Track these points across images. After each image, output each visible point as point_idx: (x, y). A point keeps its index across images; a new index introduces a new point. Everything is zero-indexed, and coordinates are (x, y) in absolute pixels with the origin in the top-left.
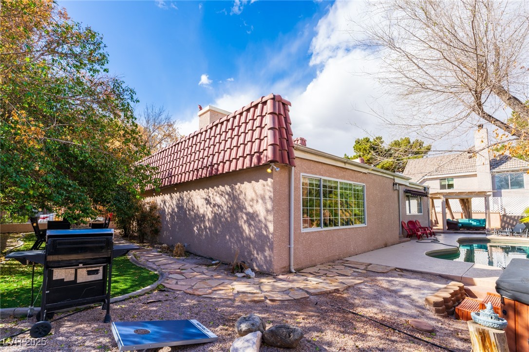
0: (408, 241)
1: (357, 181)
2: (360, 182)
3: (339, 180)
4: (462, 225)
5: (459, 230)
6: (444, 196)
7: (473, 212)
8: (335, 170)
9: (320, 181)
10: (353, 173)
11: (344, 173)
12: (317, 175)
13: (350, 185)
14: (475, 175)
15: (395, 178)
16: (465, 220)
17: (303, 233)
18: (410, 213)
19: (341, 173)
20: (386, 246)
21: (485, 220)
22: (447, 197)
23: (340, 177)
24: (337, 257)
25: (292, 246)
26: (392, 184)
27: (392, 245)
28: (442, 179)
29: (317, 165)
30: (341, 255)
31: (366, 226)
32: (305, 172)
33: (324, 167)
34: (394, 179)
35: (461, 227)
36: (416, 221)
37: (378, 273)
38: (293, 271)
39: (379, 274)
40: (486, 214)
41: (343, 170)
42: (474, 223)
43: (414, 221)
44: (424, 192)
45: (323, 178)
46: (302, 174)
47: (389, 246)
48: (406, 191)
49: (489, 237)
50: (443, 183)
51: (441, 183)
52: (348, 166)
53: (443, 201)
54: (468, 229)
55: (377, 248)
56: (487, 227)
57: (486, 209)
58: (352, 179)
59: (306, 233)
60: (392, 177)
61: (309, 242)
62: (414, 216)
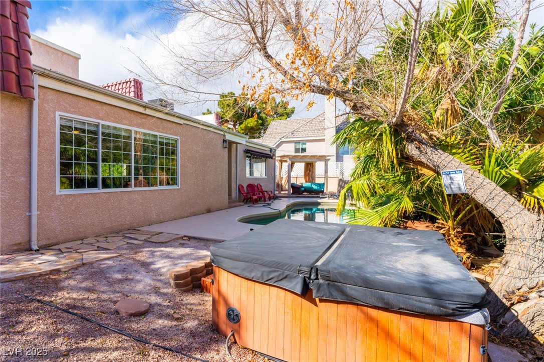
0: (241, 206)
1: (166, 133)
2: (171, 134)
3: (133, 129)
4: (305, 189)
5: (302, 194)
6: (290, 158)
7: (316, 176)
8: (128, 114)
9: (97, 126)
10: (159, 122)
11: (143, 120)
12: (91, 118)
13: (155, 136)
14: (323, 140)
15: (226, 134)
16: (308, 185)
17: (61, 195)
18: (251, 175)
19: (139, 120)
20: (209, 211)
21: (323, 184)
22: (293, 160)
23: (135, 125)
24: (127, 227)
25: (35, 212)
26: (222, 141)
27: (218, 210)
28: (298, 143)
29: (92, 104)
30: (135, 224)
31: (179, 188)
32: (64, 111)
33: (105, 108)
34: (224, 136)
35: (303, 192)
36: (257, 185)
37: (156, 243)
38: (35, 247)
39: (157, 245)
40: (325, 178)
41: (142, 116)
42: (315, 187)
43: (256, 184)
44: (270, 154)
45: (102, 122)
46: (58, 113)
47: (213, 211)
48: (247, 151)
49: (319, 201)
50: (297, 147)
51: (295, 146)
52: (148, 112)
53: (289, 164)
54: (310, 194)
55: (195, 214)
56: (325, 191)
57: (325, 173)
58: (158, 129)
59: (65, 195)
60: (222, 133)
61: (73, 208)
62: (257, 179)
